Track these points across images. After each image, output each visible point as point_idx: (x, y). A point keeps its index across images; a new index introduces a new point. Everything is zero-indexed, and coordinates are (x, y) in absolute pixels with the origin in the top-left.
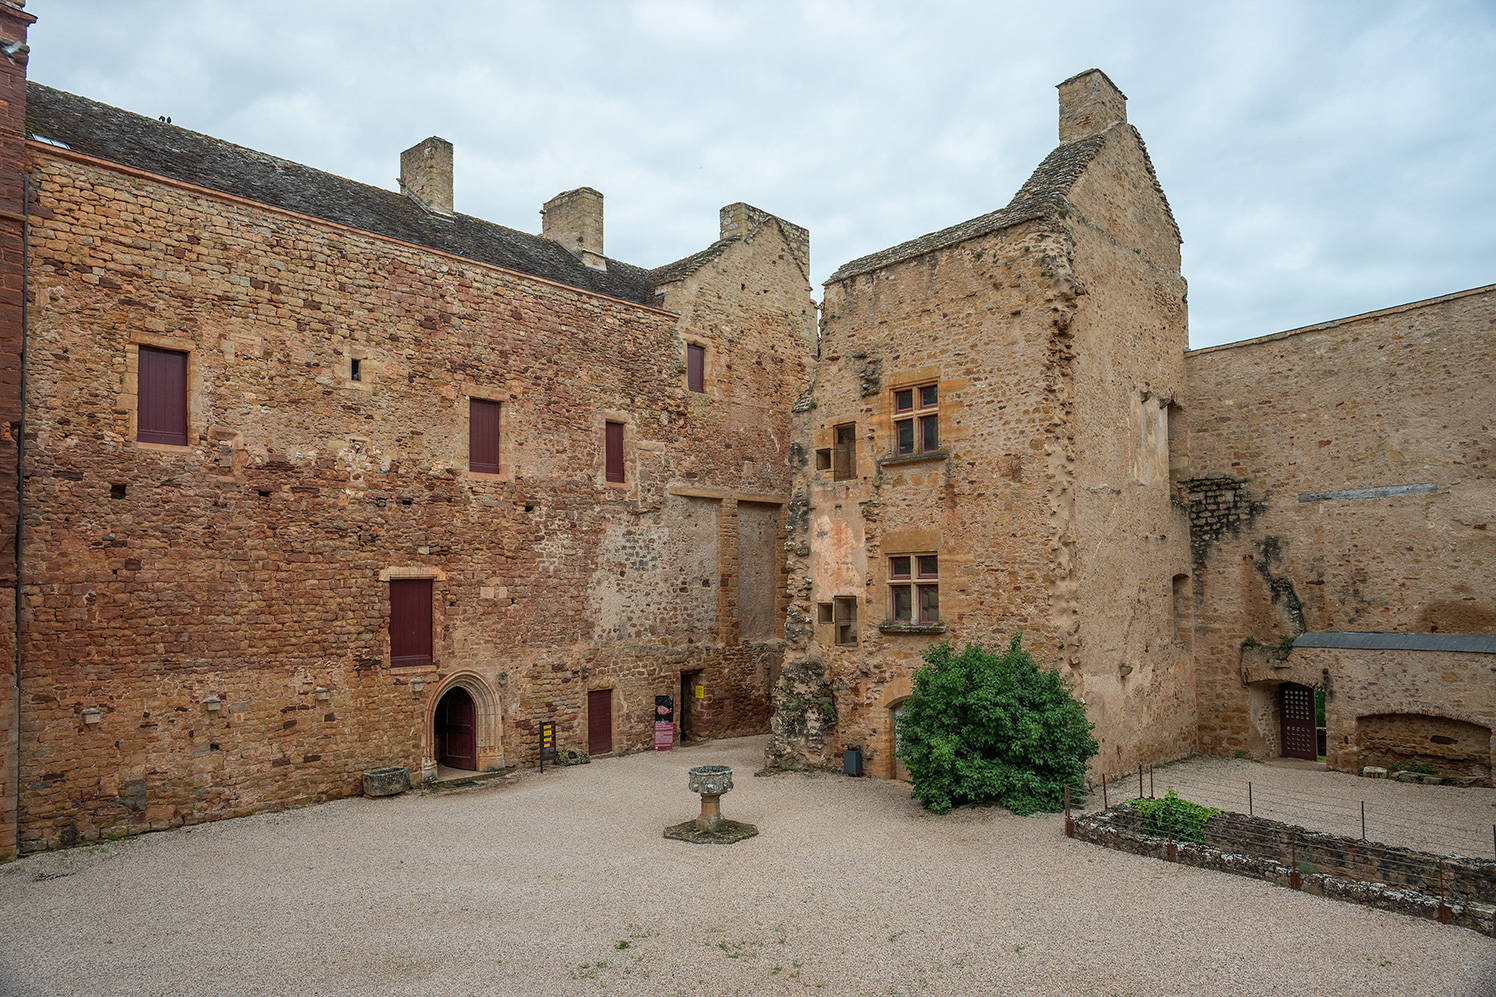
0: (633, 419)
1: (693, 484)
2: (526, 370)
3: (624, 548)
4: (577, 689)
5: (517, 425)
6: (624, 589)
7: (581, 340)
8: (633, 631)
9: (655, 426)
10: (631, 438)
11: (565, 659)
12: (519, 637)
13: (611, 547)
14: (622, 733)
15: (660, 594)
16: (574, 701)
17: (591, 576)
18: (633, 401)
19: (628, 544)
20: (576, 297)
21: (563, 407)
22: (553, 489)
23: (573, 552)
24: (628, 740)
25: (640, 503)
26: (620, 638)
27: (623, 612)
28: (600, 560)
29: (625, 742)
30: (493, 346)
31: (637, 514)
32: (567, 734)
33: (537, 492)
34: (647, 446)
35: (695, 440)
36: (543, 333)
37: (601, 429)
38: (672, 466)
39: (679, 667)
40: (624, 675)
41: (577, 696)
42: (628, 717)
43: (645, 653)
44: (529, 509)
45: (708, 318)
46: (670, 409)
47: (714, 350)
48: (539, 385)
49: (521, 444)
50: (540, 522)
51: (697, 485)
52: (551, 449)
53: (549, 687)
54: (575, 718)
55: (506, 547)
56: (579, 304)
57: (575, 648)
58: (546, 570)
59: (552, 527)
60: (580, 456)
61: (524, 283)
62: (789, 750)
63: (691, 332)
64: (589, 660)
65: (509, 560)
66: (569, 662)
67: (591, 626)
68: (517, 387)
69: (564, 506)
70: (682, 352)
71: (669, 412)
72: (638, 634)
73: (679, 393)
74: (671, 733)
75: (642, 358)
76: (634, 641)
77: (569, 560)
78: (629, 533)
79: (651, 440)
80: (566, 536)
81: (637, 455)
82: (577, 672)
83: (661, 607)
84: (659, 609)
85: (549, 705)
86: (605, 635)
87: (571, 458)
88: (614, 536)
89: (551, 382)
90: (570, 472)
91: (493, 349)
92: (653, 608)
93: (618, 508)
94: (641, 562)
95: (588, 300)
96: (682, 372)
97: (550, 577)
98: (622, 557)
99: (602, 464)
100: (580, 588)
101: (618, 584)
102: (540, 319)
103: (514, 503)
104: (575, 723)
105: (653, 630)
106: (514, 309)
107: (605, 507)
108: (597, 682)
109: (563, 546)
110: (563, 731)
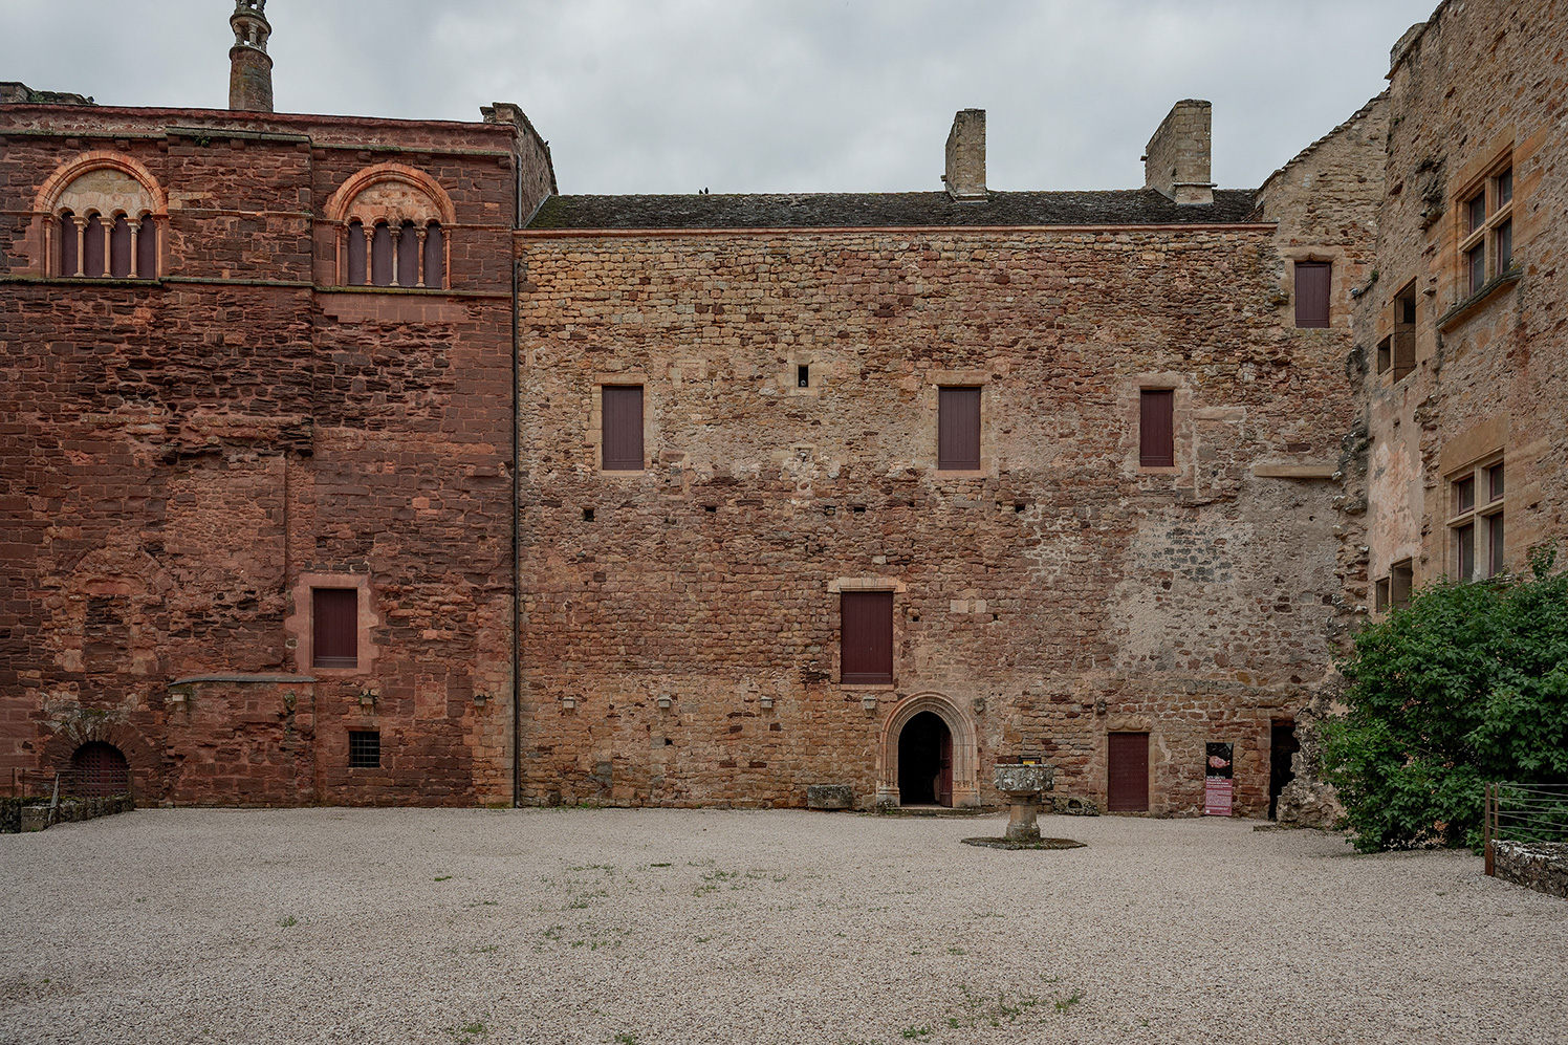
0: (1187, 380)
1: (1300, 460)
2: (1015, 342)
3: (1169, 551)
4: (1089, 727)
5: (1002, 410)
6: (1168, 605)
7: (1100, 291)
8: (1184, 660)
9: (1228, 385)
10: (1184, 407)
11: (1071, 689)
12: (1003, 659)
13: (1148, 550)
14: (1162, 789)
15: (1237, 613)
16: (1083, 741)
17: (1112, 588)
18: (1187, 357)
19: (1176, 547)
20: (1092, 238)
21: (1071, 380)
22: (1055, 483)
23: (1085, 558)
24: (1171, 799)
25: (1197, 491)
26: (1161, 667)
27: (1168, 634)
28: (1126, 567)
29: (1167, 801)
30: (969, 322)
31: (1195, 507)
32: (1073, 779)
33: (1030, 487)
34: (1212, 413)
35: (1307, 396)
36: (1040, 293)
37: (1131, 400)
38: (1261, 437)
39: (1269, 712)
40: (1166, 716)
41: (1088, 735)
42: (1174, 770)
43: (1202, 690)
44: (1020, 508)
45: (1337, 216)
46: (1257, 358)
47: (1348, 261)
48: (1035, 357)
49: (1007, 432)
50: (1034, 523)
51: (1309, 460)
52: (1051, 433)
53: (1047, 720)
54: (1085, 762)
55: (985, 554)
56: (1097, 246)
57: (1087, 677)
58: (1043, 581)
59: (1053, 528)
60: (1096, 438)
61: (1014, 237)
62: (1311, 798)
63: (1301, 244)
64: (1109, 693)
65: (990, 569)
66: (1075, 692)
67: (1114, 650)
68: (1002, 365)
69: (1071, 502)
70: (1283, 275)
71: (1256, 363)
72: (1194, 665)
73: (1276, 333)
74: (1229, 793)
75: (1207, 296)
76: (1185, 673)
77: (1079, 569)
78: (1179, 531)
79: (1219, 404)
80: (1073, 538)
81: (1193, 428)
82: (1090, 706)
83: (1238, 630)
84: (1232, 633)
85: (1046, 742)
86: (1135, 663)
87: (1082, 442)
88: (1152, 536)
89: (1052, 351)
90: (1080, 459)
91: (968, 325)
92: (1220, 631)
93: (1158, 500)
94: (1200, 571)
95: (1112, 238)
96: (1280, 303)
97: (1048, 589)
98: (1166, 563)
99: (1133, 445)
100: (1095, 603)
101: (1158, 599)
102: (1036, 277)
103: (997, 503)
104: (1086, 768)
105: (1221, 661)
106: (998, 273)
107: (1137, 500)
108: (1122, 721)
109: (1069, 551)
110: (1067, 775)
